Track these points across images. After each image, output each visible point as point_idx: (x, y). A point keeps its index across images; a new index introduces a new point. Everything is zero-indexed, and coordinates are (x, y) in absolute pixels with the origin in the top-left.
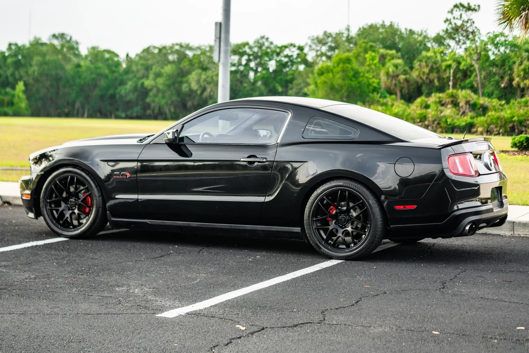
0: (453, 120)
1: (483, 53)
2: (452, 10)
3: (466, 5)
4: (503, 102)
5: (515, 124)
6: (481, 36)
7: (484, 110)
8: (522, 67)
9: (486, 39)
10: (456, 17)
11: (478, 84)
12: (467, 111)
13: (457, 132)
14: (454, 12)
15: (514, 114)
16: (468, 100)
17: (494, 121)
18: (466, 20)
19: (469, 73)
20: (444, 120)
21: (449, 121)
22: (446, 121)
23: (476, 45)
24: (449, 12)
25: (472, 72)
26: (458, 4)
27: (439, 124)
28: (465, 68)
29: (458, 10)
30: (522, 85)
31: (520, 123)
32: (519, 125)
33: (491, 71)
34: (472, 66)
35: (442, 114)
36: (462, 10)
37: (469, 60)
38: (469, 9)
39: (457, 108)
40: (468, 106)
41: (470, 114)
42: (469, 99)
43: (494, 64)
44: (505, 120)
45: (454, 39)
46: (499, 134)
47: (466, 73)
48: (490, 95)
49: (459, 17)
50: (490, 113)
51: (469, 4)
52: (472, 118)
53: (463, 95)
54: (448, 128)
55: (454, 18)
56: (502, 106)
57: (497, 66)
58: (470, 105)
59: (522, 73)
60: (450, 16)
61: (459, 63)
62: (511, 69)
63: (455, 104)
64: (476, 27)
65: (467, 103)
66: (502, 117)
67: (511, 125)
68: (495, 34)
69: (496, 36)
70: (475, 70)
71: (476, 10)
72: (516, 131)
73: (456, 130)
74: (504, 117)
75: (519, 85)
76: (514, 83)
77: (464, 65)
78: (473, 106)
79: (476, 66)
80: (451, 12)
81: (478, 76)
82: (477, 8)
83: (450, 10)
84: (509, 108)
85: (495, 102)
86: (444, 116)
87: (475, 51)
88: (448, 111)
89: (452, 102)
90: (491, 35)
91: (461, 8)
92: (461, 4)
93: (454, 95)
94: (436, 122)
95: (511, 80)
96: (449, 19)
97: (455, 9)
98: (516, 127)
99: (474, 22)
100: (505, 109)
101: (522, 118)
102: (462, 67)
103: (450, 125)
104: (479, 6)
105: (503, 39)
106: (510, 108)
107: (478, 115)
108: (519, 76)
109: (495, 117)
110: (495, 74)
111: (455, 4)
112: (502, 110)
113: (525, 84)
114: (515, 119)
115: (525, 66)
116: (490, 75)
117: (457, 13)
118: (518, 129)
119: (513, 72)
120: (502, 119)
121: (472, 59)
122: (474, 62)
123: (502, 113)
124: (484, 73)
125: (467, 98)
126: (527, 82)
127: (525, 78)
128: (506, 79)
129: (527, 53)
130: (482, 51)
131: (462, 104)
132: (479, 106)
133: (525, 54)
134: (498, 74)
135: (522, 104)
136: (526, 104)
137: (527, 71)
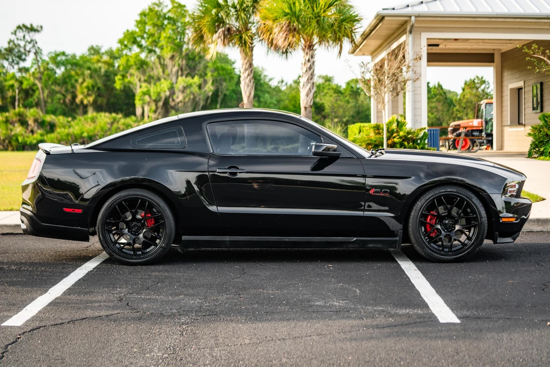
0: (24, 138)
1: (46, 72)
2: (15, 32)
3: (29, 26)
4: (70, 119)
5: (85, 140)
6: (43, 56)
7: (52, 127)
8: (85, 84)
9: (46, 58)
10: (19, 38)
12: (35, 128)
13: (27, 150)
14: (18, 33)
15: (83, 130)
16: (36, 118)
17: (64, 138)
18: (29, 40)
19: (31, 92)
20: (14, 138)
21: (20, 139)
22: (17, 140)
23: (38, 65)
24: (12, 33)
25: (34, 91)
26: (21, 26)
27: (10, 142)
28: (28, 87)
29: (21, 31)
30: (85, 102)
31: (90, 138)
33: (53, 90)
34: (34, 85)
35: (13, 133)
36: (26, 31)
37: (32, 79)
38: (32, 29)
39: (26, 126)
40: (36, 124)
41: (40, 131)
42: (37, 116)
43: (56, 82)
44: (75, 137)
45: (7, 60)
47: (28, 93)
48: (54, 112)
49: (22, 38)
50: (58, 130)
51: (31, 25)
52: (42, 135)
53: (31, 114)
54: (19, 147)
55: (18, 39)
56: (69, 122)
57: (59, 85)
58: (38, 122)
59: (85, 91)
60: (13, 37)
61: (21, 83)
62: (73, 87)
63: (23, 122)
64: (39, 48)
65: (36, 121)
66: (72, 133)
67: (81, 141)
68: (56, 53)
69: (58, 55)
70: (38, 89)
71: (38, 31)
73: (26, 147)
74: (74, 133)
75: (82, 102)
76: (78, 100)
77: (27, 85)
78: (41, 124)
79: (39, 85)
80: (15, 33)
81: (41, 95)
82: (39, 29)
83: (13, 32)
84: (76, 125)
85: (62, 119)
86: (14, 135)
87: (38, 70)
88: (18, 129)
89: (19, 120)
90: (53, 55)
91: (24, 29)
92: (24, 25)
93: (21, 113)
94: (7, 141)
95: (74, 97)
96: (12, 39)
97: (18, 30)
99: (36, 43)
100: (72, 126)
101: (91, 133)
102: (25, 86)
103: (21, 143)
104: (41, 27)
105: (64, 58)
106: (78, 124)
107: (47, 133)
108: (82, 93)
109: (65, 133)
110: (57, 92)
111: (18, 26)
112: (70, 127)
113: (89, 101)
115: (88, 83)
116: (52, 93)
117: (20, 34)
119: (76, 89)
120: (72, 135)
121: (35, 78)
122: (37, 82)
123: (71, 130)
124: (46, 92)
125: (35, 116)
126: (91, 99)
127: (88, 95)
128: (69, 97)
129: (89, 72)
130: (44, 70)
131: (31, 122)
132: (46, 124)
133: (87, 72)
134: (61, 93)
135: (89, 120)
136: (93, 120)
137: (91, 88)
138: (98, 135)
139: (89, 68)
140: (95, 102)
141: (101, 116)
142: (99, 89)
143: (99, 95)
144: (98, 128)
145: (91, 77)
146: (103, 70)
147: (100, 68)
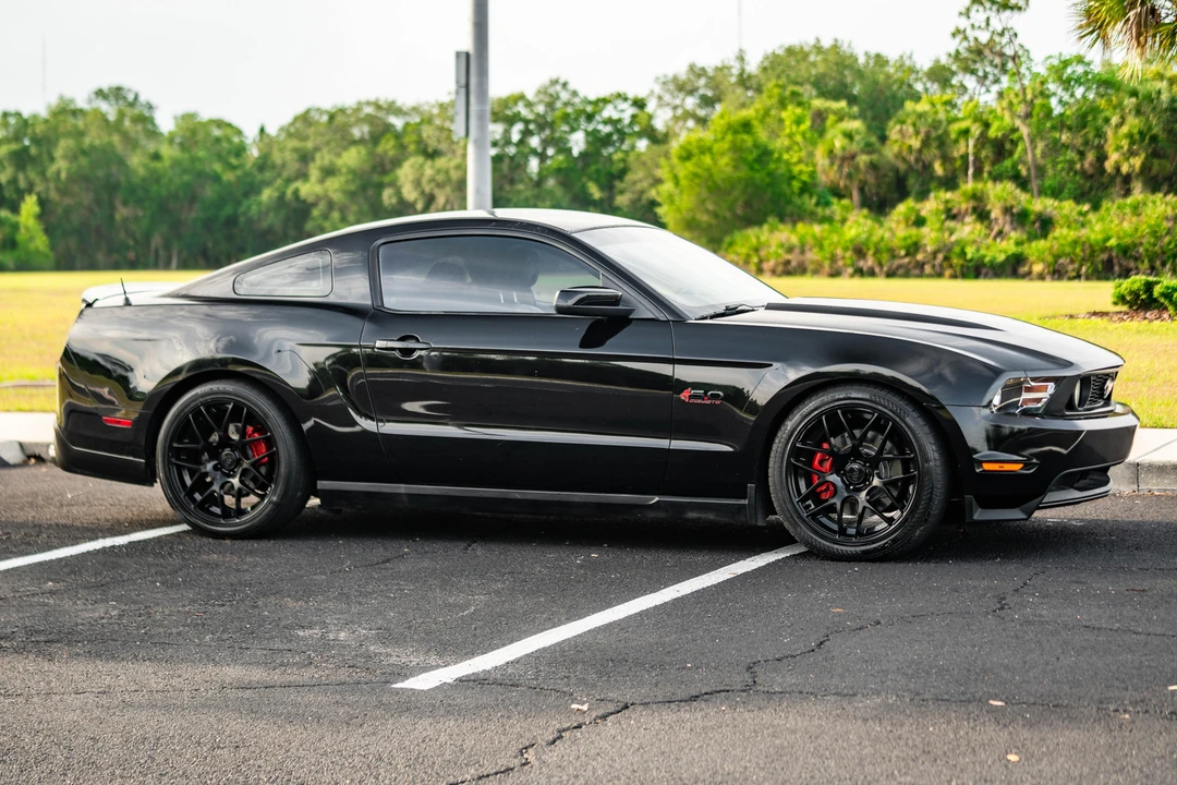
0: (978, 250)
1: (1038, 101)
2: (968, 10)
4: (1086, 207)
5: (1114, 254)
6: (1033, 64)
7: (1045, 224)
8: (1125, 129)
9: (1041, 70)
10: (977, 25)
11: (1029, 170)
12: (1007, 228)
13: (986, 276)
14: (973, 13)
15: (1110, 233)
16: (1008, 205)
17: (1068, 250)
18: (999, 29)
19: (1008, 146)
20: (957, 249)
21: (970, 252)
22: (963, 253)
23: (1022, 85)
24: (961, 14)
25: (1014, 143)
27: (946, 258)
28: (1000, 134)
29: (981, 9)
30: (1125, 169)
31: (1125, 251)
32: (1121, 255)
33: (1056, 141)
34: (1014, 130)
35: (953, 238)
36: (991, 9)
37: (1007, 119)
38: (1004, 5)
39: (986, 223)
40: (1008, 218)
41: (1014, 235)
42: (1011, 202)
43: (1061, 123)
44: (1091, 246)
45: (973, 72)
46: (1078, 277)
47: (1001, 148)
48: (1056, 193)
49: (983, 25)
50: (1057, 233)
52: (1018, 243)
53: (999, 193)
54: (968, 268)
55: (973, 26)
56: (1084, 215)
57: (1070, 129)
58: (1012, 215)
59: (1125, 143)
60: (963, 23)
61: (987, 125)
62: (1100, 134)
63: (982, 215)
64: (1021, 46)
65: (1007, 210)
66: (1084, 239)
67: (1104, 256)
68: (1063, 58)
69: (1066, 64)
70: (1021, 138)
71: (1020, 8)
72: (1116, 268)
73: (984, 271)
74: (1088, 239)
75: (1118, 169)
76: (1109, 166)
77: (998, 130)
78: (1020, 218)
79: (1024, 131)
80: (967, 13)
81: (1029, 151)
82: (1021, 3)
83: (963, 10)
84: (1098, 220)
85: (1068, 206)
86: (957, 242)
87: (1021, 97)
88: (968, 230)
89: (975, 210)
90: (1055, 62)
91: (988, 5)
93: (979, 194)
94: (940, 256)
95: (1102, 158)
96: (962, 28)
97: (975, 7)
98: (1115, 261)
99: (1016, 35)
100: (1090, 222)
101: (1128, 240)
102: (993, 133)
103: (971, 260)
105: (1080, 69)
106: (1102, 219)
107: (1032, 238)
108: (1118, 148)
109: (1069, 239)
110: (1066, 146)
112: (1083, 225)
113: (1133, 168)
114: (1112, 242)
115: (1131, 126)
116: (1055, 148)
117: (978, 16)
118: (1120, 265)
119: (1106, 141)
120: (1084, 243)
121: (1013, 115)
122: (1018, 123)
123: (1084, 232)
124: (1040, 145)
125: (1005, 200)
126: (1137, 162)
127: (1132, 153)
128: (1091, 156)
129: (1134, 100)
130: (1035, 97)
131: (996, 213)
132: (1032, 217)
133: (1130, 102)
134: (1073, 147)
135: (1128, 210)
136: (1136, 210)
137: (1137, 137)
138: (1141, 244)
139: (1134, 93)
140: (1145, 168)
141: (1154, 202)
142: (1154, 139)
143: (1155, 154)
144: (1144, 229)
145: (1138, 112)
146: (1165, 97)
147: (1159, 92)
